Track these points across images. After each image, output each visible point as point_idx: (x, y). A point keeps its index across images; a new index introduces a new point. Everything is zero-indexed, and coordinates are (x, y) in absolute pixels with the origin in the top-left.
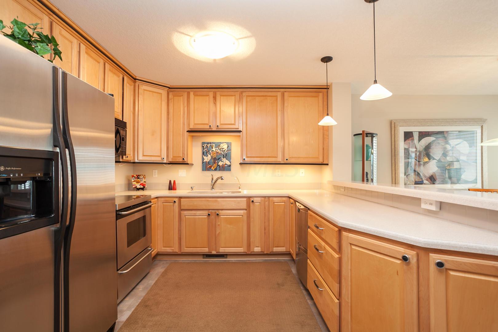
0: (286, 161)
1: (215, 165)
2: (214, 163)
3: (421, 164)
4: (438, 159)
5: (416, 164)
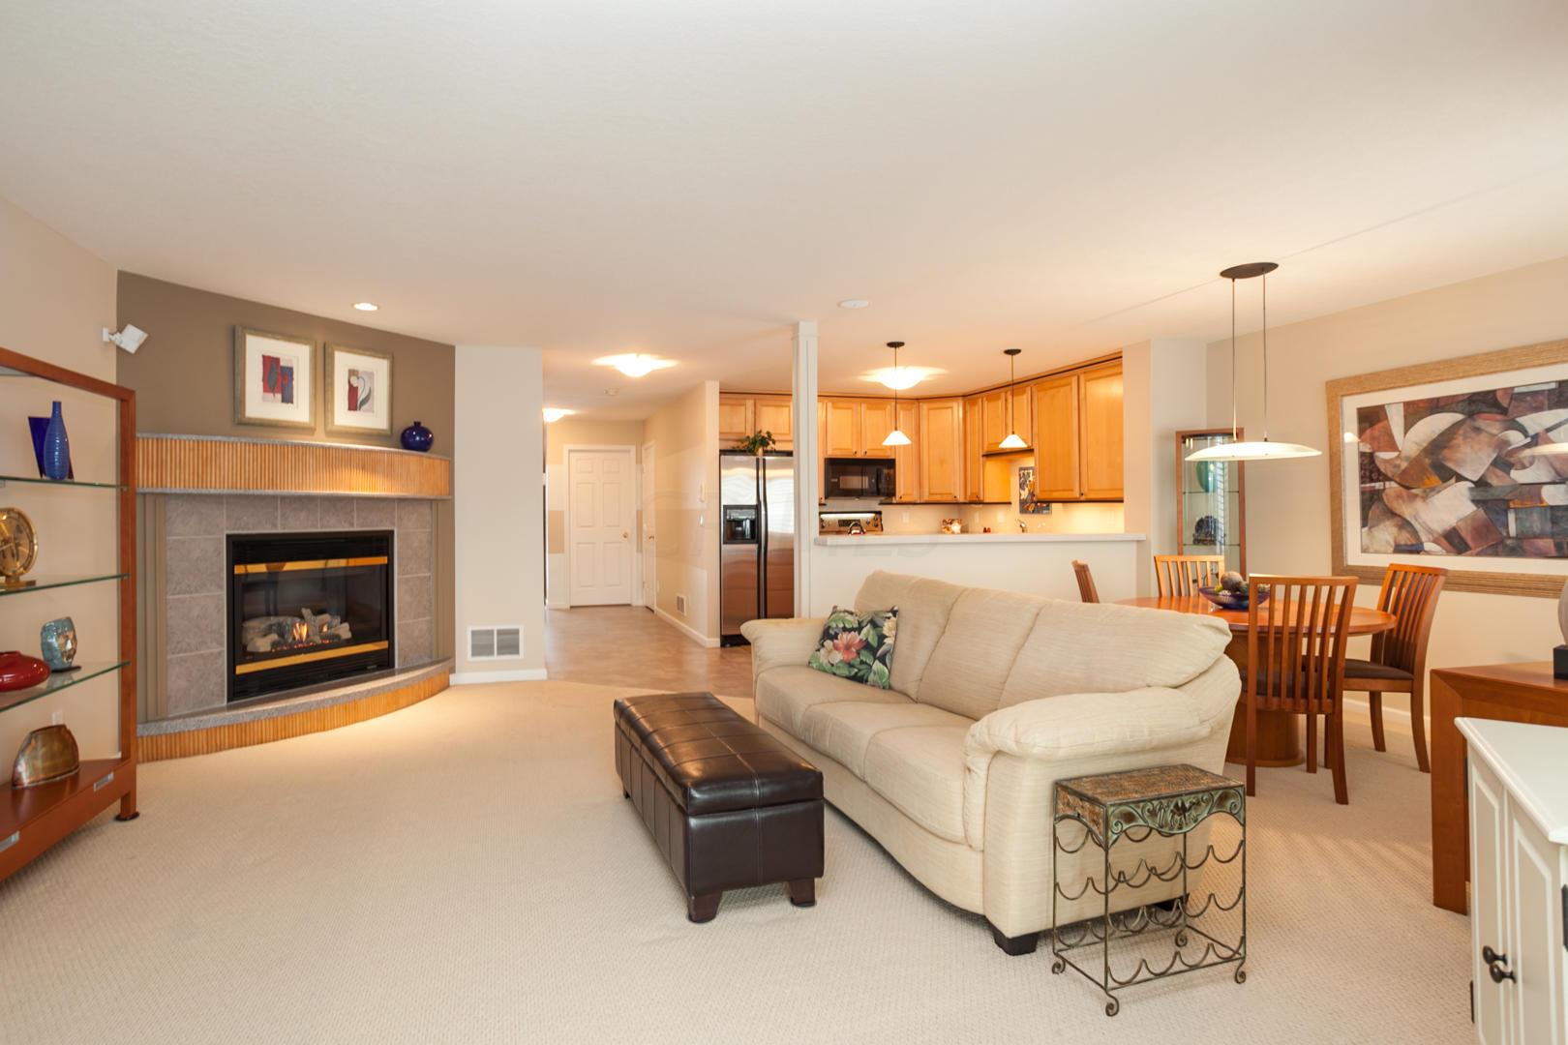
3: (1416, 496)
4: (1475, 479)
5: (1399, 497)
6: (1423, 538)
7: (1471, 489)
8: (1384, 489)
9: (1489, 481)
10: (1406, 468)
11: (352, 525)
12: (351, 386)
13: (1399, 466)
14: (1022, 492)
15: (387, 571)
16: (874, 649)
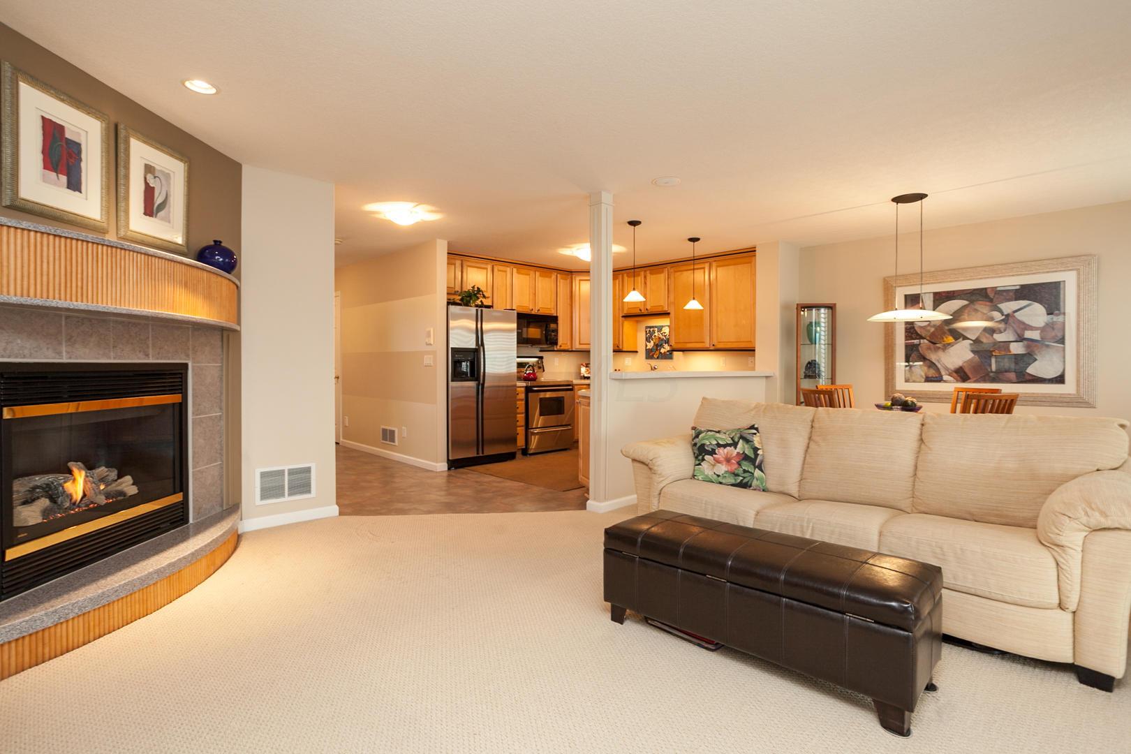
0: (712, 348)
1: (657, 352)
2: (657, 350)
3: (939, 348)
4: (974, 339)
5: (929, 348)
6: (943, 373)
7: (971, 344)
8: (920, 344)
9: (982, 340)
10: (934, 332)
11: (147, 355)
12: (147, 184)
13: (929, 331)
14: (648, 344)
15: (181, 408)
16: (753, 459)
